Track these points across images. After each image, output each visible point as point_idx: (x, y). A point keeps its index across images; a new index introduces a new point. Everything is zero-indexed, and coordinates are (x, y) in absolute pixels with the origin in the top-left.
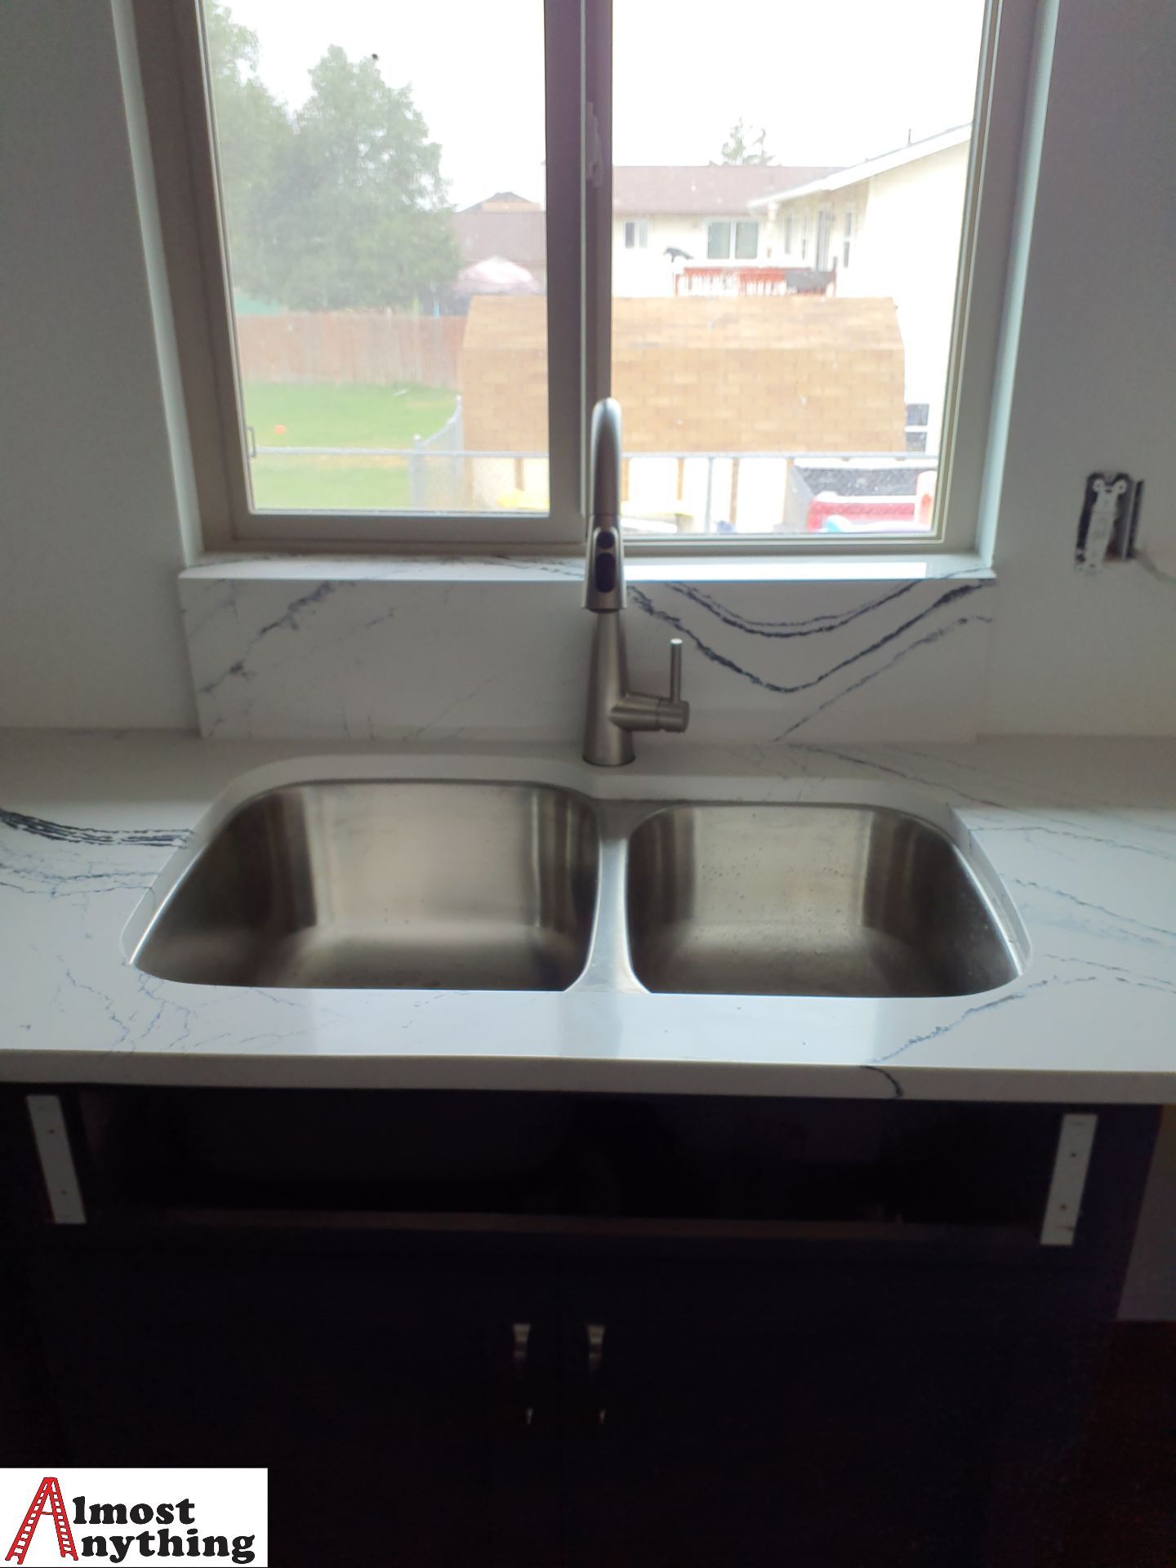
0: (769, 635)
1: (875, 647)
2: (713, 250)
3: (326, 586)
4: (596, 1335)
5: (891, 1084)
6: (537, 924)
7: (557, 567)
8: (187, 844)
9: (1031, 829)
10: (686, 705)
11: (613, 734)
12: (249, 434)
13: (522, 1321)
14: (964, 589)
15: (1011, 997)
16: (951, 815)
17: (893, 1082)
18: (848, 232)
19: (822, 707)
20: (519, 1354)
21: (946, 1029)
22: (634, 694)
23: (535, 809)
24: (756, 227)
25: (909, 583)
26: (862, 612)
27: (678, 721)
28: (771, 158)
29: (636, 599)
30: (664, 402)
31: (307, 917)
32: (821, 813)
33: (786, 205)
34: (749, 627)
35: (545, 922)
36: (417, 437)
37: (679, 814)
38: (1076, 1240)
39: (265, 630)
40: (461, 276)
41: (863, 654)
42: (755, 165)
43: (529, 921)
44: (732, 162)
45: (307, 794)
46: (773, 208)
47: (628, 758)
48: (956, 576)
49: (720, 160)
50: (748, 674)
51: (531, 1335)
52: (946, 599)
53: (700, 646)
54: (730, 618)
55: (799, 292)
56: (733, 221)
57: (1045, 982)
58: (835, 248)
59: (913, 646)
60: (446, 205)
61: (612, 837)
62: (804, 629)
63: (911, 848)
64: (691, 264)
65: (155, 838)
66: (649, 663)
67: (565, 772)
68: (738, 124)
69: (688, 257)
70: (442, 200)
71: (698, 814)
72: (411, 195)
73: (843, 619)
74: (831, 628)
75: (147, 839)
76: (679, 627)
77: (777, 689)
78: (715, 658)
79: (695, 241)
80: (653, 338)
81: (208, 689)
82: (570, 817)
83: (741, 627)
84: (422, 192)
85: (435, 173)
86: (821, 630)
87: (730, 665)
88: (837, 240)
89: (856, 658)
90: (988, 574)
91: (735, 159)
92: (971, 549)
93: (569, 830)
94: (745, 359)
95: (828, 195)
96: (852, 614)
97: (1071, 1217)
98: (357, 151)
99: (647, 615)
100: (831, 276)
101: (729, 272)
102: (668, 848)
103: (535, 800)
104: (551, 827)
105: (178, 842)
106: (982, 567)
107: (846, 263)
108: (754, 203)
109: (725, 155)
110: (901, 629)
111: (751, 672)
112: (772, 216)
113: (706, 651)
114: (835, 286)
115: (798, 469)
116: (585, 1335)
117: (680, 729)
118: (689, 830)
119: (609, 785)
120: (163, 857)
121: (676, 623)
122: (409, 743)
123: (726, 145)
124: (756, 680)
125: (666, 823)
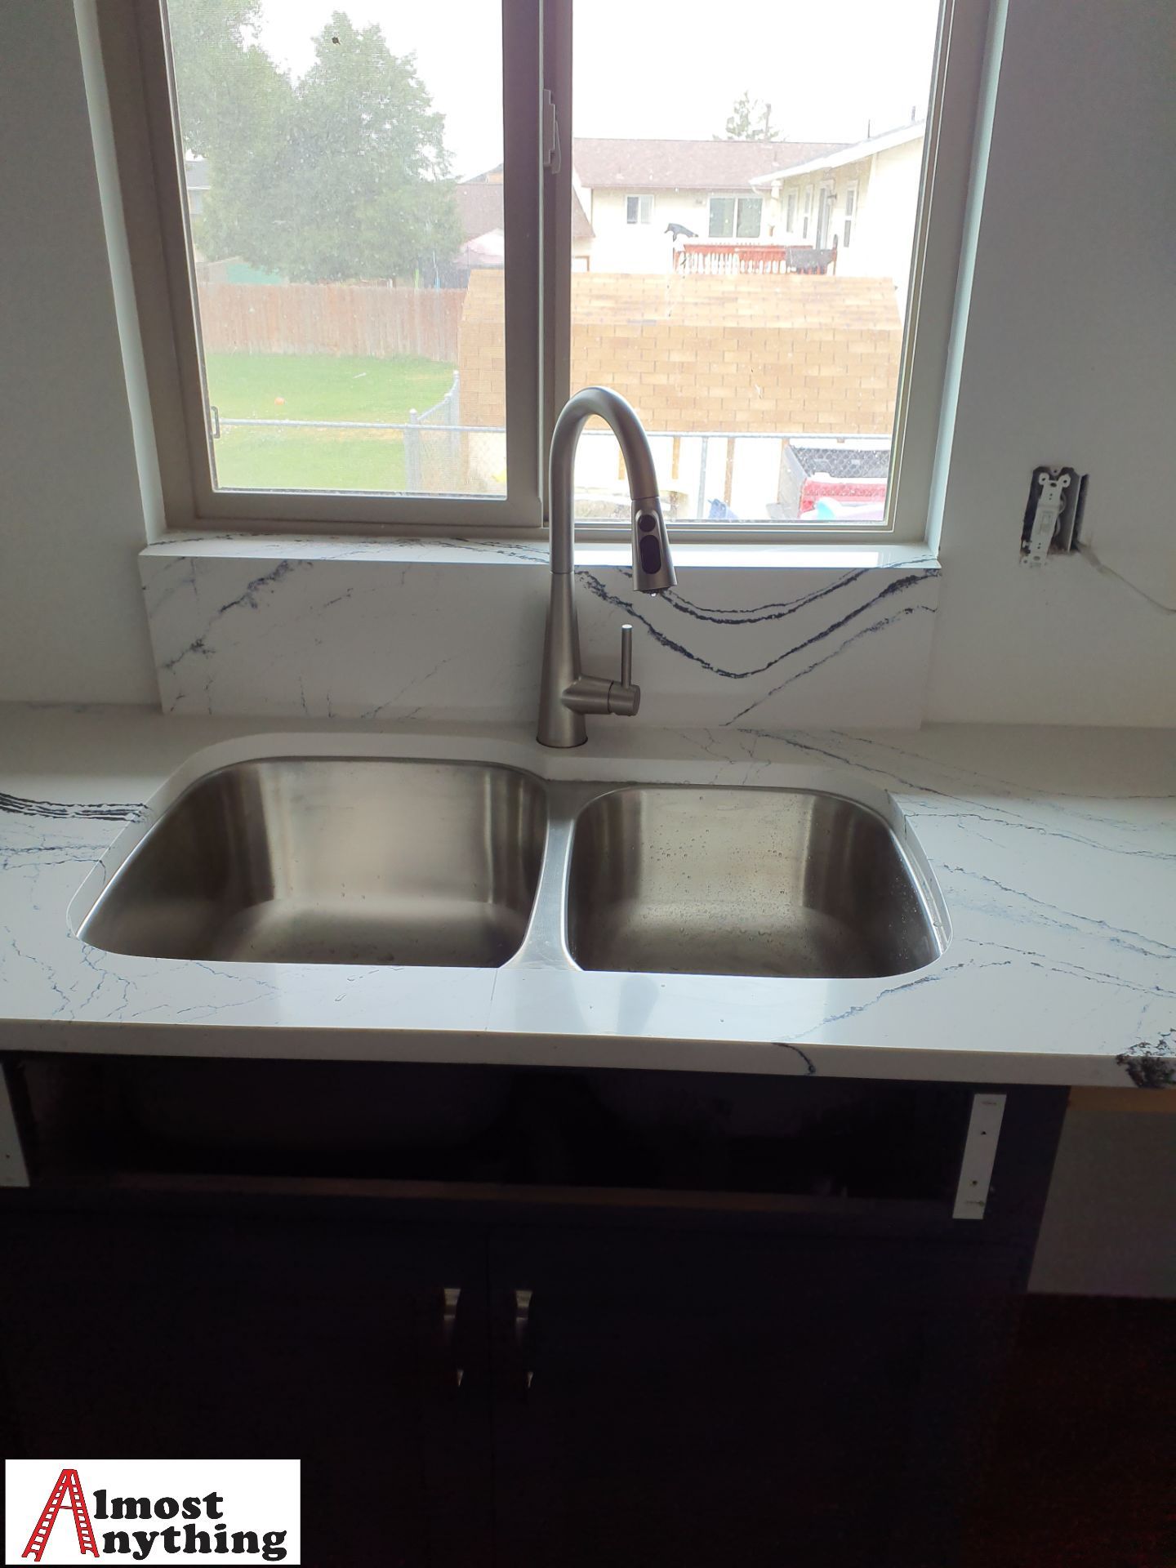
0: (720, 622)
1: (823, 635)
2: (716, 228)
3: (285, 565)
4: (523, 1299)
5: (805, 1061)
6: (490, 901)
7: (514, 550)
8: (140, 819)
9: (964, 815)
10: (638, 688)
11: (566, 716)
12: (212, 412)
13: (452, 1285)
14: (911, 579)
15: (926, 979)
16: (890, 800)
17: (806, 1059)
18: (849, 212)
19: (770, 693)
20: (448, 1318)
21: (861, 1009)
22: (586, 677)
23: (488, 788)
24: (759, 202)
25: (856, 572)
26: (810, 600)
27: (629, 705)
28: (776, 134)
29: (589, 584)
30: (661, 379)
31: (265, 891)
32: (766, 796)
33: (788, 182)
34: (700, 613)
35: (496, 900)
36: (413, 411)
37: (626, 795)
38: (986, 1213)
39: (225, 608)
40: (463, 249)
41: (810, 641)
42: (760, 141)
43: (483, 899)
44: (736, 138)
45: (264, 770)
46: (776, 186)
47: (581, 740)
48: (902, 567)
49: (724, 136)
50: (698, 659)
51: (461, 1299)
52: (892, 588)
53: (652, 631)
54: (681, 604)
55: (799, 271)
56: (736, 196)
57: (961, 965)
58: (837, 225)
59: (860, 635)
60: (448, 176)
61: (560, 818)
62: (753, 616)
63: (851, 831)
64: (693, 241)
65: (109, 812)
66: (601, 647)
67: (517, 752)
68: (744, 99)
69: (690, 234)
70: (445, 173)
71: (645, 796)
72: (414, 165)
73: (792, 607)
74: (780, 615)
75: (101, 813)
76: (631, 613)
77: (728, 675)
78: (667, 642)
79: (696, 217)
80: (651, 316)
81: (169, 666)
82: (522, 796)
83: (692, 613)
84: (424, 162)
85: (439, 143)
86: (770, 617)
87: (682, 650)
88: (838, 216)
89: (805, 645)
90: (936, 565)
91: (739, 135)
92: (921, 540)
93: (521, 810)
94: (743, 337)
95: (829, 173)
96: (802, 602)
97: (982, 1192)
98: (361, 120)
99: (600, 599)
100: (833, 255)
101: (730, 249)
102: (615, 830)
103: (487, 780)
104: (504, 808)
105: (131, 816)
106: (927, 558)
107: (847, 244)
108: (757, 181)
109: (729, 130)
110: (848, 618)
111: (701, 658)
112: (775, 193)
113: (658, 635)
114: (835, 265)
115: (794, 449)
116: (513, 1298)
117: (631, 713)
118: (636, 811)
119: (561, 766)
120: (115, 831)
121: (629, 608)
122: (368, 722)
123: (731, 120)
124: (707, 666)
125: (614, 804)
